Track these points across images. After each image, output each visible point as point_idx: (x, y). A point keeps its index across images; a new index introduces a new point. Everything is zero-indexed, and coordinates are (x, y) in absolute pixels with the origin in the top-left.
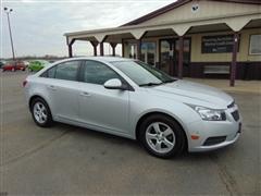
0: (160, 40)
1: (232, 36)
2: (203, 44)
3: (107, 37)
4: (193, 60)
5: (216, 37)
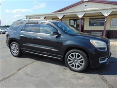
0: (70, 20)
1: (104, 18)
2: (90, 21)
4: (85, 29)
5: (96, 19)
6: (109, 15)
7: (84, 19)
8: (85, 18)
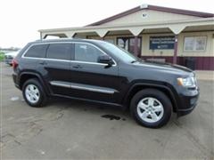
0: (118, 38)
1: (173, 37)
2: (151, 42)
4: (143, 54)
6: (182, 32)
7: (141, 38)
8: (143, 36)
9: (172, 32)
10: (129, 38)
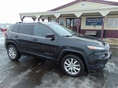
0: (67, 19)
2: (87, 21)
3: (41, 16)
4: (82, 28)
5: (92, 18)
7: (81, 18)
9: (101, 15)
10: (74, 19)
